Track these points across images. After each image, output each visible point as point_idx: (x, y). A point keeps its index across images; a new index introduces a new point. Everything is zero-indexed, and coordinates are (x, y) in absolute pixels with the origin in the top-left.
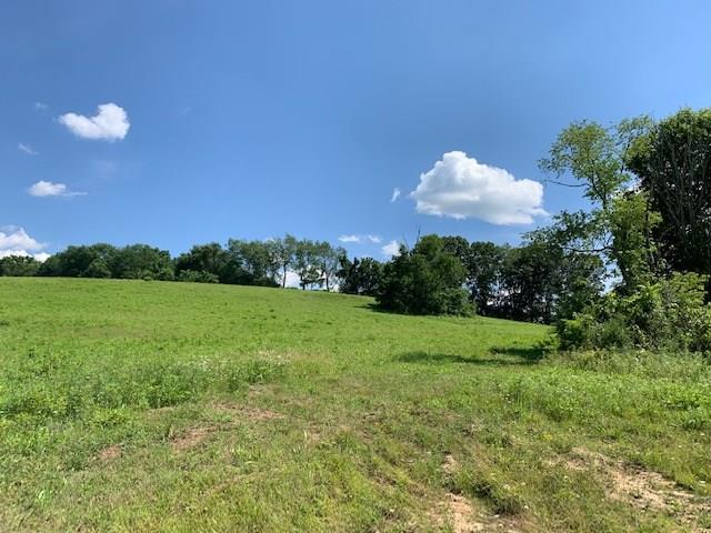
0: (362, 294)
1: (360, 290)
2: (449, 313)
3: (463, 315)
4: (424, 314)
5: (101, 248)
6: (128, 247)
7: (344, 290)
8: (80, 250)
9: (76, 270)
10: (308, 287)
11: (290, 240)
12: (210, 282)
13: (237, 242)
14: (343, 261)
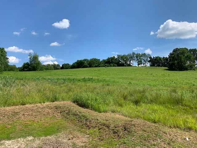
0: (156, 66)
1: (156, 65)
2: (190, 70)
3: (194, 70)
4: (184, 71)
5: (85, 60)
6: (91, 59)
7: (151, 66)
8: (81, 61)
9: (80, 66)
10: (140, 66)
11: (134, 54)
12: (115, 66)
13: (119, 55)
14: (150, 58)
